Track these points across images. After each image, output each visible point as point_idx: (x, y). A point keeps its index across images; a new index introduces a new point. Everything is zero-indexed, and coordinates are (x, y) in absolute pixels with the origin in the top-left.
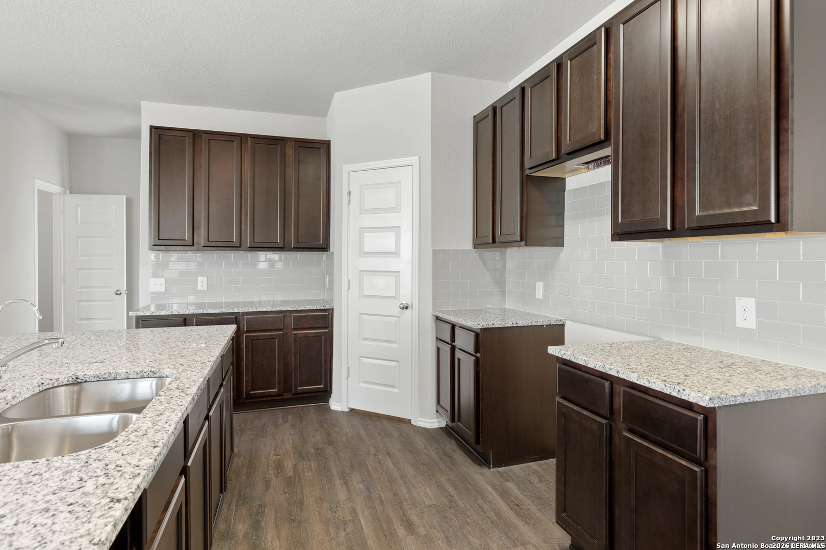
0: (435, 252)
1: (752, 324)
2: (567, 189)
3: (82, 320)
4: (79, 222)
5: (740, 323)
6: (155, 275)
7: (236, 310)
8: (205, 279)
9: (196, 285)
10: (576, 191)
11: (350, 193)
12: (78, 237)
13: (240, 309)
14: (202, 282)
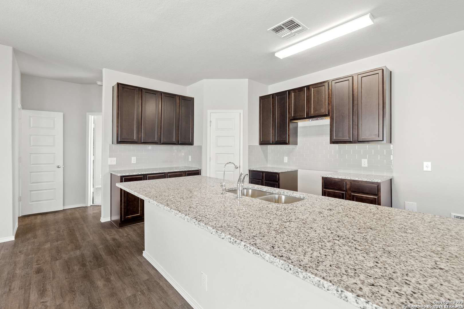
0: (249, 146)
1: (366, 165)
2: (298, 126)
3: (33, 183)
4: (32, 126)
5: (363, 165)
6: (111, 156)
7: (165, 172)
8: (135, 158)
9: (131, 161)
10: (302, 127)
11: (211, 122)
12: (30, 135)
13: (167, 171)
14: (134, 160)
